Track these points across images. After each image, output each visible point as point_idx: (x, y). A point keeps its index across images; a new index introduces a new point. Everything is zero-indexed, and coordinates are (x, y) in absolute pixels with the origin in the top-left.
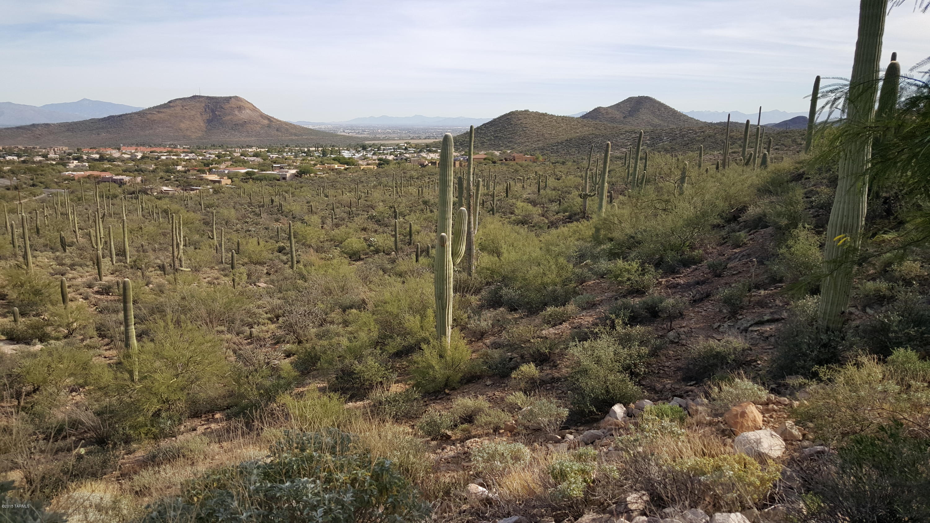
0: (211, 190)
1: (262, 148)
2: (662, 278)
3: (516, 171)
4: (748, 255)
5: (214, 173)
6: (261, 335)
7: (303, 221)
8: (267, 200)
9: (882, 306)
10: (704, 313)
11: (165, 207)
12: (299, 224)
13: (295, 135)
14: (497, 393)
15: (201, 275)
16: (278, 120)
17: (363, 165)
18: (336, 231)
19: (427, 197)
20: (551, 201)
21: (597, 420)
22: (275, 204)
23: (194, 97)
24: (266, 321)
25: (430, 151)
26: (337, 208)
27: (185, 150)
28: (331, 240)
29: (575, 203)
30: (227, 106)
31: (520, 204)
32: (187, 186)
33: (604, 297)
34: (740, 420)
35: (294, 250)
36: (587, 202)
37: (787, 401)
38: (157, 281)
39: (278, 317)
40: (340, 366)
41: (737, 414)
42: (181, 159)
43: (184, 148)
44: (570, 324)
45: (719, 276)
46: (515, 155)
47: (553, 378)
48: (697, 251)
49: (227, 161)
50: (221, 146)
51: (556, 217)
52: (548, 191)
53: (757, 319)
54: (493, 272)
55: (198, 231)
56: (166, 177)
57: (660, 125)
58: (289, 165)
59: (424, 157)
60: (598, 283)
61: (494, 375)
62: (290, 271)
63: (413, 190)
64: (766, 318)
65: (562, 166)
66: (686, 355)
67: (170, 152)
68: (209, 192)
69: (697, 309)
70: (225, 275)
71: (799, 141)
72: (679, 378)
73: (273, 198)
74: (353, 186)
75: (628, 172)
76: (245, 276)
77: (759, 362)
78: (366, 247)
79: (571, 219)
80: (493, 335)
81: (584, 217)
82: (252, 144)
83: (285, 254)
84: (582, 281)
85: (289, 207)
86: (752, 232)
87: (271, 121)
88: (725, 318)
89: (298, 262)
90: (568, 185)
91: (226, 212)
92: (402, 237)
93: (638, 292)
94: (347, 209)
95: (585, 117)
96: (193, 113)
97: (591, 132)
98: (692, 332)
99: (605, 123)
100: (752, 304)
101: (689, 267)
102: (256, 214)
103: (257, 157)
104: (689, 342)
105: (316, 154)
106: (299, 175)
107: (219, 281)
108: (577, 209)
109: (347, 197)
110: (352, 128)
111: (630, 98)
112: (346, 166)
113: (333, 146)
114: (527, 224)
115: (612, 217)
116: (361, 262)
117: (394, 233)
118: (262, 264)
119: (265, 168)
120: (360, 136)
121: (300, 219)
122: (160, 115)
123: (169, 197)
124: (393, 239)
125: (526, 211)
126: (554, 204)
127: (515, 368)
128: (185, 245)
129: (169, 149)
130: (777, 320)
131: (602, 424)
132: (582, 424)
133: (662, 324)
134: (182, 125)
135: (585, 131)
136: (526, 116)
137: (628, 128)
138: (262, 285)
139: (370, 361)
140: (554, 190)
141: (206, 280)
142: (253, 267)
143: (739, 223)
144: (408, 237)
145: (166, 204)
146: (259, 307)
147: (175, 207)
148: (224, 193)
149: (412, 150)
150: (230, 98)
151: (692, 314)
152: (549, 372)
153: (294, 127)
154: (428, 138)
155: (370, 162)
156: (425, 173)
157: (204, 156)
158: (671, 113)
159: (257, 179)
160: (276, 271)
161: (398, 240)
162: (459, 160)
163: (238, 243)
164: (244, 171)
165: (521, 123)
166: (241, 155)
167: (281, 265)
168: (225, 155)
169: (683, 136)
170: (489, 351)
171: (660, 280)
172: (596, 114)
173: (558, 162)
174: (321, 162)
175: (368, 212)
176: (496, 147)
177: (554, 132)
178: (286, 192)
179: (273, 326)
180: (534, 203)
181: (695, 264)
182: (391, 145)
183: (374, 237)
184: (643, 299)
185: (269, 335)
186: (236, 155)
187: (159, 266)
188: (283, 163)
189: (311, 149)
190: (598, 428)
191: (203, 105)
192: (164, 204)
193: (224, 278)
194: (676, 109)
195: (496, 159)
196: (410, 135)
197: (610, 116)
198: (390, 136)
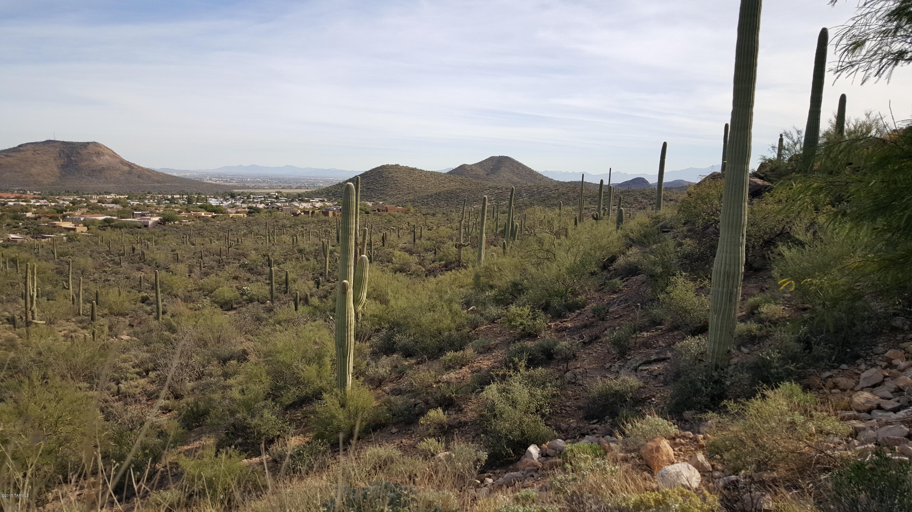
0: (65, 238)
1: (122, 195)
2: (550, 322)
3: (390, 221)
4: (626, 300)
5: (68, 220)
6: (131, 391)
7: (167, 270)
8: (128, 248)
9: (754, 345)
10: (594, 354)
11: (13, 256)
12: (163, 272)
13: (158, 182)
14: (404, 441)
15: (56, 328)
16: (139, 167)
17: (232, 213)
18: (206, 279)
19: (302, 245)
20: (426, 250)
21: (511, 462)
22: (136, 252)
23: (48, 142)
24: (135, 376)
25: (302, 201)
26: (206, 256)
27: (36, 196)
28: (200, 290)
29: (451, 252)
30: (84, 152)
31: (397, 253)
32: (38, 233)
33: (497, 341)
34: (655, 455)
35: (160, 300)
36: (462, 251)
37: (692, 435)
38: (6, 335)
39: (147, 372)
40: (232, 420)
41: (652, 449)
42: (31, 206)
43: (34, 194)
44: (469, 368)
45: (603, 320)
46: (388, 206)
47: (460, 422)
48: (580, 297)
49: (83, 207)
50: (77, 193)
51: (432, 265)
52: (423, 240)
53: (645, 359)
54: (380, 318)
55: (50, 282)
56: (14, 224)
57: (519, 183)
58: (151, 212)
59: (296, 207)
60: (490, 328)
61: (398, 423)
62: (156, 322)
63: (286, 238)
64: (653, 357)
65: (432, 217)
66: (585, 394)
67: (18, 198)
68: (62, 240)
69: (587, 351)
70: (83, 328)
71: (640, 199)
72: (581, 417)
73: (135, 246)
74: (221, 234)
75: (497, 224)
76: (106, 329)
77: (653, 399)
78: (239, 296)
79: (447, 267)
80: (392, 382)
81: (459, 266)
82: (110, 191)
83: (149, 304)
84: (475, 326)
85: (152, 256)
86: (625, 279)
87: (132, 168)
88: (614, 358)
89: (164, 313)
90: (442, 235)
91: (82, 261)
92: (277, 286)
93: (531, 335)
94: (218, 258)
95: (452, 173)
96: (46, 158)
97: (458, 187)
98: (587, 372)
99: (470, 179)
100: (637, 345)
101: (574, 312)
102: (115, 263)
103: (116, 203)
104: (585, 382)
105: (181, 202)
106: (162, 222)
107: (77, 334)
108: (452, 258)
109: (216, 245)
110: (220, 177)
111: (492, 157)
112: (214, 214)
113: (199, 194)
114: (404, 272)
115: (492, 266)
116: (234, 312)
117: (268, 281)
118: (124, 315)
119: (125, 215)
120: (228, 184)
121: (164, 268)
122: (8, 159)
123: (18, 246)
124: (268, 288)
125: (403, 259)
126: (429, 253)
127: (423, 413)
128: (37, 296)
129: (18, 195)
130: (664, 360)
131: (519, 465)
132: (498, 467)
133: (558, 366)
134: (33, 171)
135: (453, 186)
136: (397, 170)
137: (491, 184)
138: (125, 337)
139: (267, 414)
140: (429, 240)
141: (62, 333)
142: (114, 319)
143: (609, 271)
144: (284, 286)
145: (14, 253)
146: (125, 361)
147: (24, 255)
148: (79, 241)
149: (283, 199)
150: (88, 143)
151: (584, 356)
152: (455, 416)
153: (157, 174)
154: (300, 187)
155: (239, 210)
156: (297, 221)
157: (58, 202)
158: (528, 172)
159: (116, 227)
160: (140, 323)
161: (274, 289)
162: (333, 210)
163: (97, 294)
164: (101, 218)
165: (393, 176)
166: (99, 202)
167: (145, 316)
168: (81, 202)
169: (540, 193)
170: (392, 398)
171: (549, 324)
172: (462, 170)
173: (428, 214)
174: (186, 209)
175: (239, 260)
176: (370, 199)
177: (423, 186)
178: (148, 240)
179: (142, 381)
180: (411, 253)
181: (579, 308)
182: (261, 194)
183: (248, 286)
184: (536, 342)
185: (139, 390)
186: (92, 201)
187: (8, 319)
188: (145, 210)
189: (175, 196)
190: (517, 470)
191: (58, 150)
192: (12, 252)
193: (82, 331)
194: (532, 169)
195: (369, 210)
196: (281, 184)
197: (474, 173)
198: (260, 184)
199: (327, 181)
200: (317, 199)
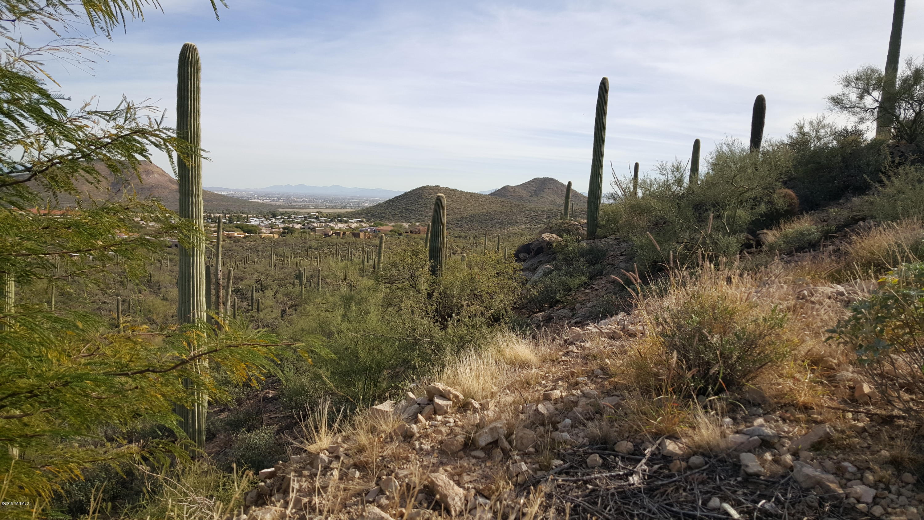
17: (266, 233)
25: (341, 221)
46: (422, 227)
57: (562, 204)
59: (331, 227)
95: (493, 194)
97: (496, 209)
99: (512, 200)
105: (223, 221)
110: (267, 196)
111: (536, 179)
112: (246, 234)
113: (243, 213)
120: (275, 203)
134: (84, 188)
135: (491, 208)
136: (437, 191)
137: (531, 206)
149: (322, 219)
154: (345, 207)
155: (274, 230)
162: (366, 231)
165: (432, 197)
172: (504, 192)
174: (224, 229)
176: (406, 219)
177: (462, 207)
182: (302, 213)
189: (218, 215)
195: (402, 231)
196: (327, 204)
197: (517, 194)
198: (306, 204)
199: (370, 201)
200: (356, 220)
